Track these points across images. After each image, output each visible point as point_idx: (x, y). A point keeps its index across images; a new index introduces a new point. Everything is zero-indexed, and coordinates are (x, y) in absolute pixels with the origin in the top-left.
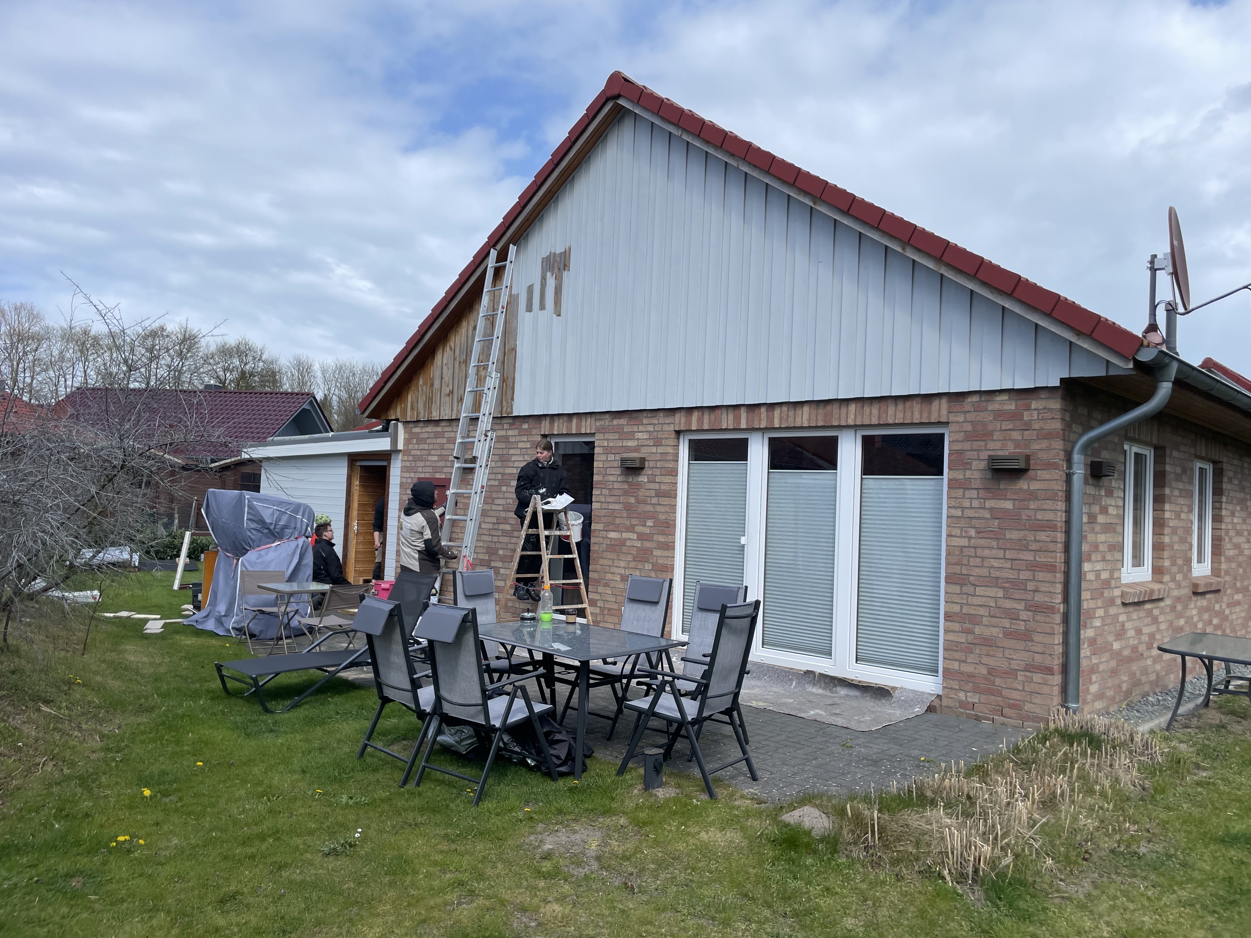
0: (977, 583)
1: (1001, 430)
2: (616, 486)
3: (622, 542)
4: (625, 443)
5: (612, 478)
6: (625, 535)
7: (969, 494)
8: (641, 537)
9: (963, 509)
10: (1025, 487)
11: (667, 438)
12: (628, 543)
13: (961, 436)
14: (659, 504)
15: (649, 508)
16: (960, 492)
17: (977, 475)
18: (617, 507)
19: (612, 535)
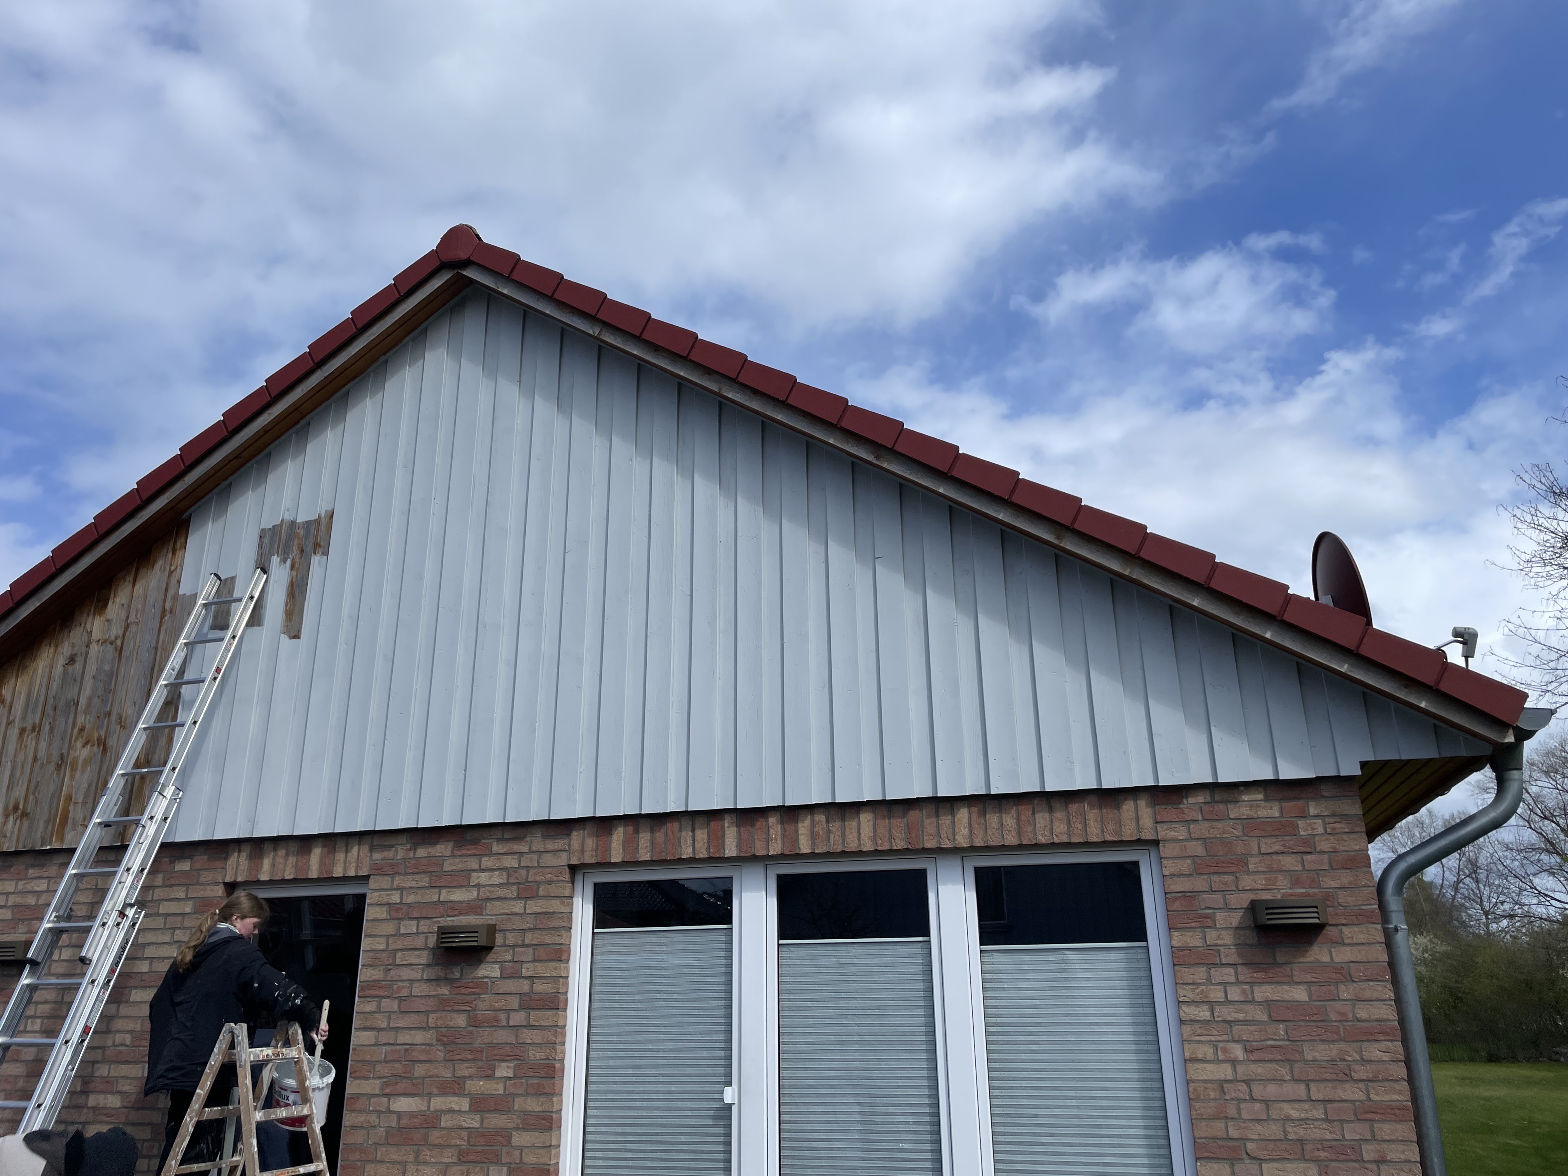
0: (1262, 1154)
1: (1261, 854)
2: (419, 989)
3: (431, 1120)
4: (445, 895)
5: (406, 973)
6: (438, 1103)
7: (1218, 975)
8: (479, 1105)
9: (1212, 1005)
10: (1326, 958)
11: (550, 882)
12: (446, 1121)
13: (1186, 865)
14: (530, 1027)
15: (502, 1036)
16: (1200, 974)
17: (1228, 938)
18: (419, 1037)
19: (403, 1104)
